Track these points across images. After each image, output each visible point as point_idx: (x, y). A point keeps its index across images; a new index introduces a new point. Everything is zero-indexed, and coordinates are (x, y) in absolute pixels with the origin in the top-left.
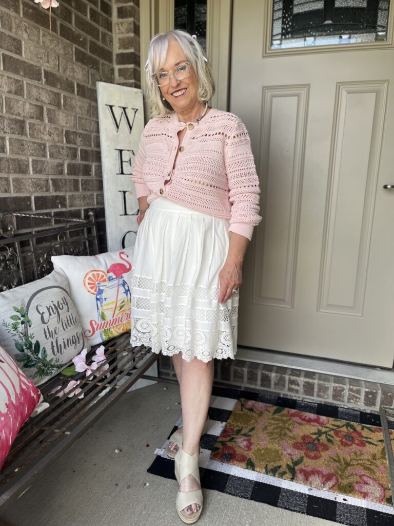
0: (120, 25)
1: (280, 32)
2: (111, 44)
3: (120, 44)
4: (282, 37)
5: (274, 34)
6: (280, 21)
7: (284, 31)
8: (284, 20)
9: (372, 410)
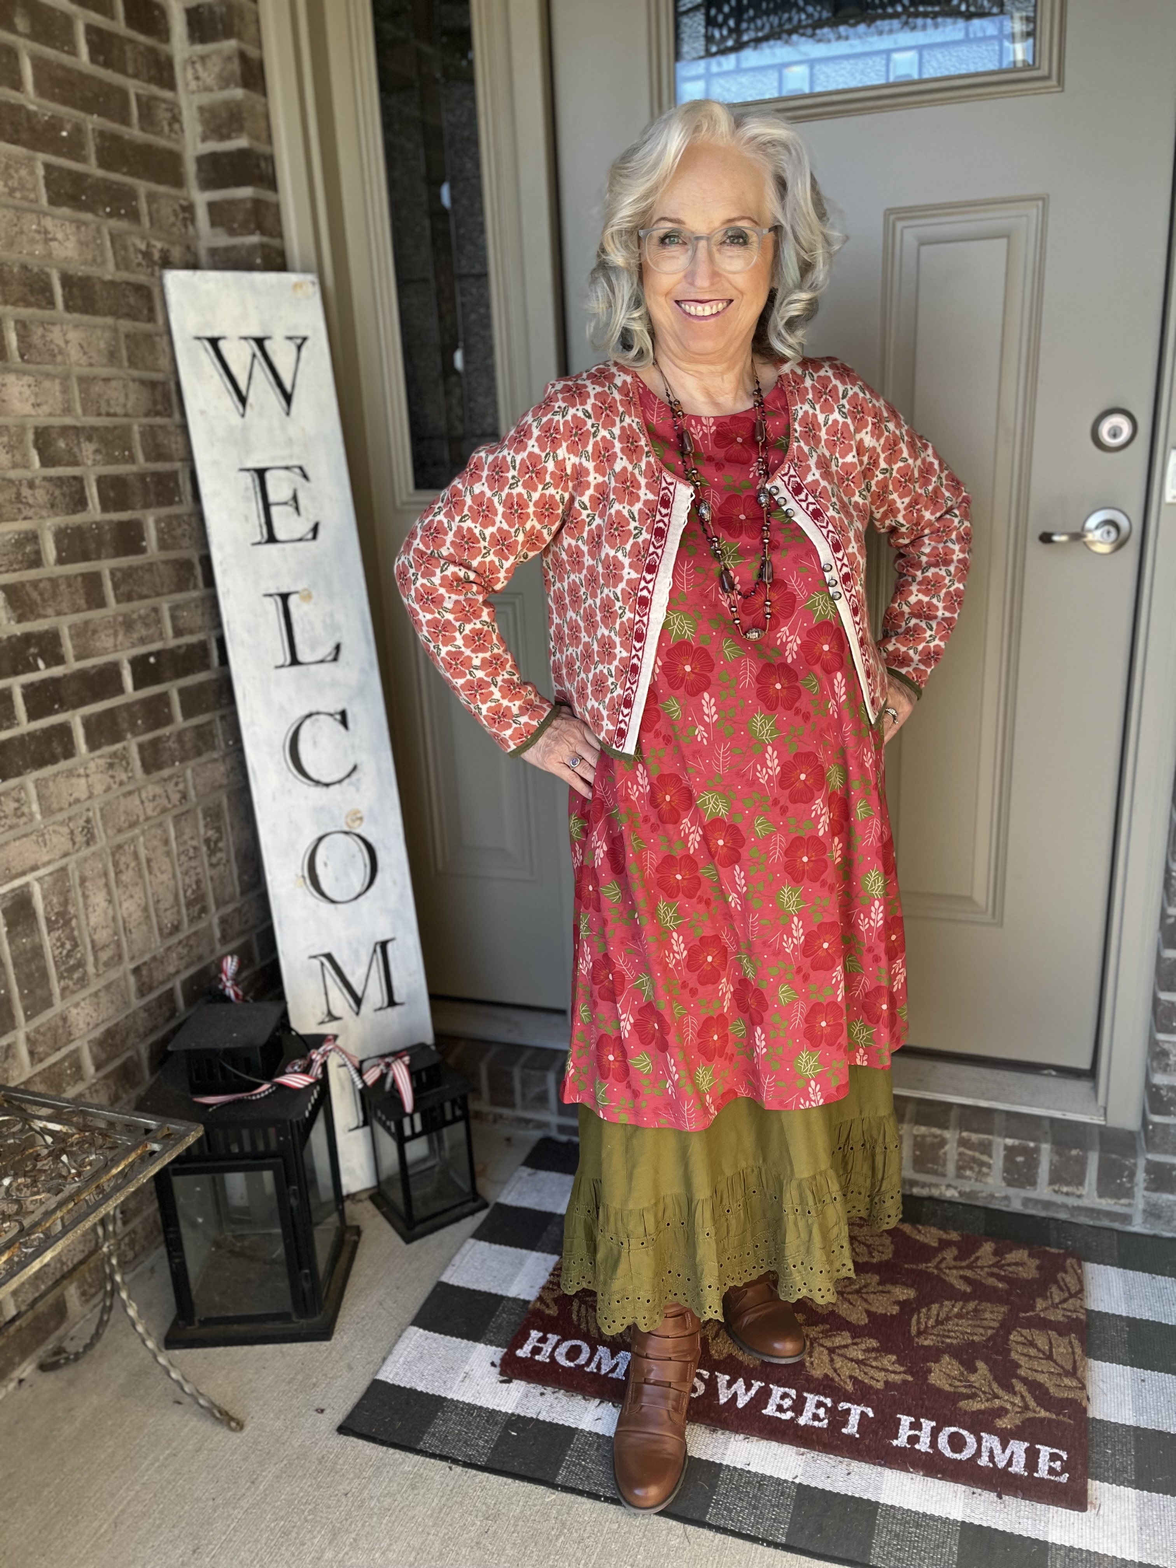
0: (198, 66)
1: (702, 53)
2: (176, 126)
3: (205, 123)
4: (708, 68)
6: (699, 18)
8: (713, 12)
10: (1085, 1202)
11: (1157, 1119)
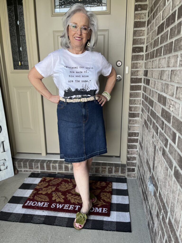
1: (59, 4)
4: (60, 7)
5: (56, 5)
7: (60, 4)
9: (111, 175)
10: (119, 175)
11: (128, 161)
